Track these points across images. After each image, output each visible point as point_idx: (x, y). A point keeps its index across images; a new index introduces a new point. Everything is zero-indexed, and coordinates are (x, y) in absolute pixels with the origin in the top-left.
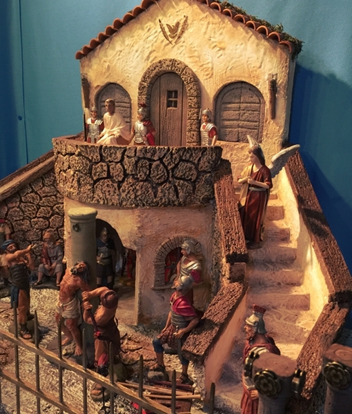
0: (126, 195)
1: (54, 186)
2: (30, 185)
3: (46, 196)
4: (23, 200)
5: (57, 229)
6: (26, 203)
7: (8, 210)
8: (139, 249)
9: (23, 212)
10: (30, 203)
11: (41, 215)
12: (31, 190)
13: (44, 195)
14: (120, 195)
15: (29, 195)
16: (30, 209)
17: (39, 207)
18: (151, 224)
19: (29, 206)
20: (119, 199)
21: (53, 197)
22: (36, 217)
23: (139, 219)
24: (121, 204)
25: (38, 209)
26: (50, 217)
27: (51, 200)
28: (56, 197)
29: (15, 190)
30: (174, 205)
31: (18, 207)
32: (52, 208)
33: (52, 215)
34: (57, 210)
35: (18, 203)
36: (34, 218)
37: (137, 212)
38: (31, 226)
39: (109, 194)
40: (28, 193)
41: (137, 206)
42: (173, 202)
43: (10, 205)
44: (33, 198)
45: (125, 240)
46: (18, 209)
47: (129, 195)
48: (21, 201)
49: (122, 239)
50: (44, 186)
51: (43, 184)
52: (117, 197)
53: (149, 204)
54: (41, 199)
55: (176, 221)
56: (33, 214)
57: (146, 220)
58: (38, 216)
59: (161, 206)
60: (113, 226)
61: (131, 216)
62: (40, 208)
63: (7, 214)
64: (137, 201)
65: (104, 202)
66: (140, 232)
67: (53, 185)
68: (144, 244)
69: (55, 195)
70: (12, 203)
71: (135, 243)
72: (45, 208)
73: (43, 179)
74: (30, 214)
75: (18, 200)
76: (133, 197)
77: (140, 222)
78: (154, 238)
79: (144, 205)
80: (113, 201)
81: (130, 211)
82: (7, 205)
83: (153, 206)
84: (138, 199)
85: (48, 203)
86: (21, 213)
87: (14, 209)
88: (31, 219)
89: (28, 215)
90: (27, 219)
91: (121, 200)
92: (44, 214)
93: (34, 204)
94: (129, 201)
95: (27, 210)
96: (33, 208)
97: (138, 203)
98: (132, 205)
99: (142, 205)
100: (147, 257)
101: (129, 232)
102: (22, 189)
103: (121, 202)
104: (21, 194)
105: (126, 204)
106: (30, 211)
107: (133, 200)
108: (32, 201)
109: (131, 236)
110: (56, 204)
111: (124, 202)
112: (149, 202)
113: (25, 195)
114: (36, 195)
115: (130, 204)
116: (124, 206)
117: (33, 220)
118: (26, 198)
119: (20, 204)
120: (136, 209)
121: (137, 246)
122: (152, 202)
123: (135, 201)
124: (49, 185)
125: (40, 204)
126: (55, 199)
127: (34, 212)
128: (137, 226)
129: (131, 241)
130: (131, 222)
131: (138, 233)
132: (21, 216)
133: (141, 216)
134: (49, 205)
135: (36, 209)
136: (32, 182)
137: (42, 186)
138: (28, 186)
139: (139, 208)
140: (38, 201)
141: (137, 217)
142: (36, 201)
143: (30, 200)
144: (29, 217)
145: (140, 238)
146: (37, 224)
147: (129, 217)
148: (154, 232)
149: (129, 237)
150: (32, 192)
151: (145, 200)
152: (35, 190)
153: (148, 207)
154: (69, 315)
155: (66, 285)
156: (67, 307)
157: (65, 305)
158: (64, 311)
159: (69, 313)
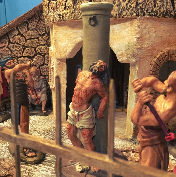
0: (127, 4)
1: (37, 30)
2: (17, 28)
3: (31, 39)
4: (11, 41)
5: (40, 67)
6: (14, 43)
8: (137, 61)
9: (11, 51)
10: (17, 44)
11: (27, 55)
12: (18, 33)
13: (29, 37)
14: (120, 5)
15: (16, 37)
16: (17, 49)
17: (24, 47)
18: (148, 36)
19: (16, 47)
20: (118, 10)
21: (36, 39)
22: (22, 56)
23: (139, 30)
24: (120, 15)
25: (24, 49)
26: (34, 57)
27: (35, 42)
29: (5, 31)
30: (171, 16)
31: (7, 47)
32: (35, 49)
33: (35, 55)
34: (39, 51)
35: (7, 43)
36: (21, 57)
37: (136, 22)
40: (15, 35)
41: (137, 15)
42: (170, 12)
44: (20, 40)
45: (122, 55)
46: (7, 49)
47: (129, 5)
48: (10, 42)
49: (118, 54)
50: (28, 30)
51: (27, 27)
52: (117, 8)
53: (150, 13)
54: (26, 41)
55: (168, 34)
56: (20, 53)
57: (145, 31)
58: (24, 55)
59: (160, 15)
61: (129, 28)
62: (25, 49)
64: (138, 9)
66: (139, 43)
67: (35, 29)
68: (142, 57)
69: (38, 38)
71: (134, 55)
72: (29, 49)
73: (28, 24)
74: (17, 53)
75: (7, 41)
76: (134, 5)
77: (139, 32)
78: (150, 50)
79: (144, 14)
81: (128, 23)
83: (153, 15)
84: (139, 7)
85: (32, 44)
86: (10, 53)
87: (3, 49)
88: (18, 58)
89: (16, 54)
90: (14, 58)
91: (120, 10)
92: (29, 54)
93: (20, 44)
94: (130, 10)
95: (14, 50)
96: (19, 48)
97: (139, 12)
98: (133, 14)
99: (142, 14)
100: (144, 69)
101: (126, 46)
102: (10, 31)
103: (121, 13)
104: (10, 36)
105: (126, 14)
106: (17, 51)
107: (134, 9)
108: (19, 42)
109: (129, 49)
110: (38, 46)
111: (124, 12)
112: (149, 11)
113: (13, 37)
114: (22, 37)
115: (131, 14)
116: (123, 17)
117: (19, 59)
118: (14, 39)
119: (9, 44)
120: (135, 20)
121: (135, 58)
122: (152, 12)
123: (135, 10)
124: (33, 29)
125: (25, 45)
126: (38, 41)
127: (20, 52)
128: (136, 37)
129: (128, 54)
130: (129, 35)
131: (137, 45)
132: (10, 55)
133: (141, 26)
134: (33, 46)
135: (22, 49)
136: (18, 25)
137: (27, 29)
138: (16, 29)
139: (139, 18)
140: (24, 43)
141: (137, 28)
142: (22, 42)
143: (18, 41)
144: (17, 56)
145: (138, 50)
146: (23, 62)
147: (127, 30)
148: (151, 44)
149: (126, 51)
150: (18, 35)
151: (146, 9)
152: (22, 33)
153: (148, 16)
154: (86, 124)
155: (84, 88)
156: (84, 115)
157: (81, 113)
158: (79, 120)
159: (86, 122)
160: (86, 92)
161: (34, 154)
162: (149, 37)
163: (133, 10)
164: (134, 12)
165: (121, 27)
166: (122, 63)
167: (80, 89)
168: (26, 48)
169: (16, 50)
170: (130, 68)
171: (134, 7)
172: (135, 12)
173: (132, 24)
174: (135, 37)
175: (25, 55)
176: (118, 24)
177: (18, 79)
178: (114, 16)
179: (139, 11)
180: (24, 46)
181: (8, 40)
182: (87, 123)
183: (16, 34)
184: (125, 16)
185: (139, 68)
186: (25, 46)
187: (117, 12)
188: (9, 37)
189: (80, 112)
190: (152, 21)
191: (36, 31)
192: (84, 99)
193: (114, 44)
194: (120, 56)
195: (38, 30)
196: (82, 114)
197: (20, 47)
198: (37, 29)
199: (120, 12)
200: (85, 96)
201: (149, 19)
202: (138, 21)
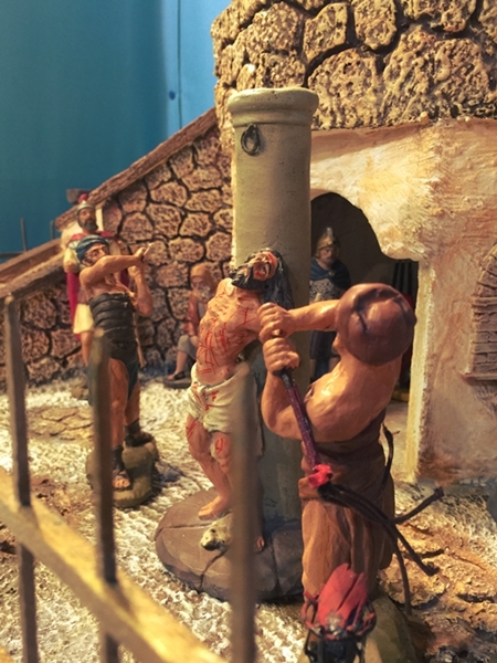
0: (402, 86)
1: (218, 168)
2: (168, 164)
3: (201, 190)
4: (153, 197)
5: (221, 263)
6: (159, 203)
7: (124, 218)
8: (431, 254)
9: (153, 223)
10: (168, 203)
11: (190, 232)
12: (169, 175)
13: (196, 186)
14: (383, 88)
15: (166, 186)
16: (167, 218)
17: (185, 212)
18: (471, 177)
19: (164, 211)
20: (377, 104)
21: (215, 192)
22: (178, 235)
23: (438, 159)
24: (382, 116)
25: (183, 218)
26: (207, 238)
27: (210, 198)
28: (221, 193)
29: (137, 172)
31: (144, 212)
32: (211, 216)
33: (211, 233)
34: (222, 222)
35: (144, 203)
36: (175, 237)
37: (431, 137)
38: (169, 256)
39: (350, 95)
40: (163, 183)
41: (433, 116)
43: (127, 208)
44: (174, 193)
45: (390, 234)
46: (143, 217)
47: (409, 86)
48: (149, 200)
49: (380, 230)
50: (195, 168)
51: (194, 161)
52: (373, 98)
53: (473, 108)
54: (189, 196)
56: (173, 228)
57: (459, 163)
58: (182, 233)
60: (354, 201)
61: (411, 156)
62: (186, 216)
63: (120, 228)
64: (434, 99)
65: (334, 121)
66: (438, 201)
67: (214, 165)
68: (448, 240)
69: (219, 189)
70: (131, 202)
71: (421, 235)
72: (197, 217)
73: (195, 152)
74: (166, 228)
75: (144, 196)
76: (422, 87)
77: (438, 167)
78: (478, 220)
79: (455, 112)
80: (360, 112)
81: (409, 140)
82: (121, 208)
83: (484, 115)
84: (437, 92)
85: (204, 204)
86: (148, 226)
87: (134, 217)
88: (168, 239)
89: (163, 230)
90: (160, 239)
91: (383, 104)
92: (196, 229)
93: (174, 205)
94: (410, 103)
95: (160, 219)
96: (172, 216)
97: (437, 108)
98: (419, 114)
99: (448, 112)
100: (455, 279)
101: (401, 208)
102: (152, 172)
103: (385, 112)
104: (150, 184)
105: (400, 115)
106: (167, 221)
107: (423, 99)
108: (171, 200)
109: (409, 217)
110: (219, 209)
111: (393, 108)
112: (471, 103)
113: (158, 187)
114: (179, 187)
115: (412, 114)
116: (391, 125)
117: (171, 242)
118: (160, 192)
119: (147, 205)
120: (428, 130)
121: (426, 246)
122: (482, 103)
123: (427, 101)
124: (207, 165)
125: (187, 207)
126: (218, 197)
127: (175, 224)
128: (429, 183)
129: (406, 233)
130: (409, 174)
131: (433, 204)
132: (149, 232)
133: (445, 149)
134: (206, 210)
135: (179, 218)
136: (171, 157)
137: (192, 166)
138: (165, 166)
139: (438, 124)
140: (183, 201)
141: (432, 154)
142: (179, 199)
143: (168, 197)
144: (165, 236)
145: (435, 220)
146: (179, 250)
147: (405, 160)
148: (480, 203)
149: (402, 222)
150: (171, 180)
151: (461, 97)
152: (179, 177)
153: (467, 119)
154: (221, 421)
155: (217, 323)
156: (218, 396)
157: (210, 389)
158: (207, 409)
159: (221, 414)
160: (221, 333)
161: (127, 484)
162: (476, 181)
163: (419, 101)
164: (424, 106)
165: (389, 153)
166: (393, 257)
167: (209, 325)
168: (190, 216)
169: (165, 218)
170: (420, 273)
171: (421, 94)
172: (428, 106)
173: (419, 143)
174: (427, 180)
175: (186, 234)
176: (383, 144)
177: (110, 293)
178: (366, 122)
179: (439, 103)
180: (183, 208)
181: (146, 194)
182: (224, 418)
183: (166, 180)
184: (396, 120)
185: (439, 275)
186: (187, 211)
187: (375, 110)
188: (147, 186)
189: (208, 386)
190: (486, 132)
191: (214, 170)
192: (217, 352)
193: (370, 203)
194: (386, 239)
195: (221, 168)
196: (214, 393)
197: (173, 212)
198: (219, 164)
199: (381, 110)
200: (220, 344)
201: (476, 128)
202: (436, 135)
